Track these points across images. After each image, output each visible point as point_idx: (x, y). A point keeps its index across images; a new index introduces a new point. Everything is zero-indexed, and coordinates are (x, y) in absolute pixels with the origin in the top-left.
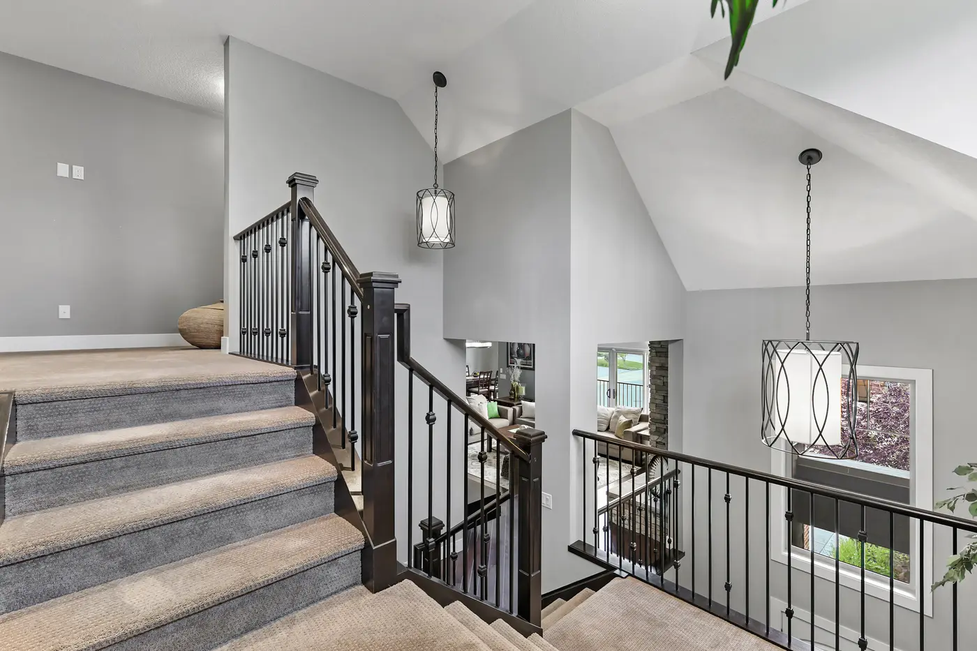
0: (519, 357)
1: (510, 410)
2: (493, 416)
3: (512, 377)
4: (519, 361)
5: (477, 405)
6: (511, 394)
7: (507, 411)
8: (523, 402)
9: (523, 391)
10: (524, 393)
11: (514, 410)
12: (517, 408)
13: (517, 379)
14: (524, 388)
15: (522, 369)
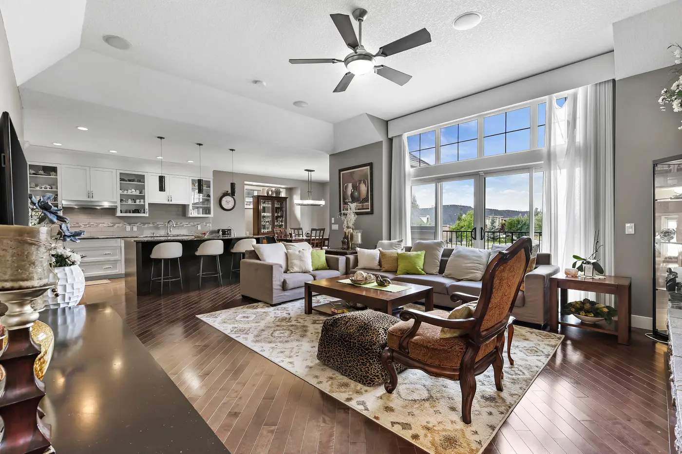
0: (354, 199)
1: (342, 259)
2: (320, 266)
3: (345, 222)
4: (353, 206)
5: (297, 253)
6: (343, 243)
7: (337, 259)
8: (358, 249)
9: (358, 238)
10: (360, 241)
11: (348, 260)
12: (351, 257)
13: (351, 225)
14: (360, 235)
15: (357, 214)
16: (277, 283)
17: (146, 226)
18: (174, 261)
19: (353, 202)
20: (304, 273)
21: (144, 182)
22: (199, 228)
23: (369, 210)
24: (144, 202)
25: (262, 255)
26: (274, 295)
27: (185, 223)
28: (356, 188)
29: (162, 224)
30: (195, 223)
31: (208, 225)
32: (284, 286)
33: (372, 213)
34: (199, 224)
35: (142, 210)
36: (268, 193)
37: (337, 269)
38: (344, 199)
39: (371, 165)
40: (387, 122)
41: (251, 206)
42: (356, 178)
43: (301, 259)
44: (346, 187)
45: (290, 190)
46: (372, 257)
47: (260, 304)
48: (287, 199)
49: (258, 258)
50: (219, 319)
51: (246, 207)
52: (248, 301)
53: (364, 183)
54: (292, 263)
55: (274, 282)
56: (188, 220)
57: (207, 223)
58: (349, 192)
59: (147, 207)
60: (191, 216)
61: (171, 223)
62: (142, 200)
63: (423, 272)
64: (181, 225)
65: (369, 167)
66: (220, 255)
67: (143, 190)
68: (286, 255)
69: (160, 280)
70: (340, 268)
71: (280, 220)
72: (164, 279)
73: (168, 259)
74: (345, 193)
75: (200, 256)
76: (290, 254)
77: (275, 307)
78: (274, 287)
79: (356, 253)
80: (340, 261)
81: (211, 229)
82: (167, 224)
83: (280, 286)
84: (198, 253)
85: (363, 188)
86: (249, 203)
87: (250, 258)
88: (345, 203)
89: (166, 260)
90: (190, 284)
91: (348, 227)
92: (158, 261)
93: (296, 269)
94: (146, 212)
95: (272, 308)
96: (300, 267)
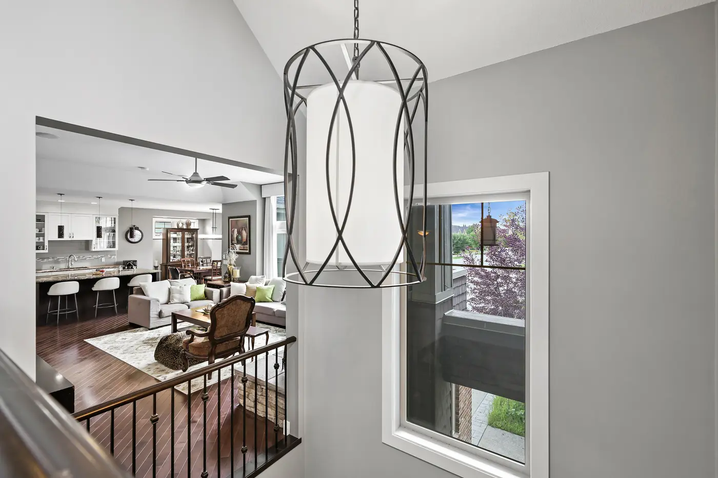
0: (239, 242)
2: (197, 298)
3: (229, 260)
4: (238, 246)
5: (178, 288)
6: (225, 277)
7: (212, 292)
8: (232, 283)
9: (237, 273)
10: (237, 277)
11: (221, 293)
12: (225, 290)
13: (233, 262)
14: (239, 271)
15: (238, 253)
16: (153, 313)
17: (45, 260)
18: (71, 297)
19: (237, 243)
20: (183, 303)
21: (44, 222)
22: (103, 260)
23: (248, 251)
24: (44, 239)
25: (146, 292)
26: (151, 322)
27: (88, 256)
28: (239, 233)
29: (63, 259)
30: (100, 256)
31: (113, 257)
32: (160, 315)
33: (249, 253)
34: (103, 257)
35: (41, 247)
36: (178, 225)
37: (212, 299)
38: (232, 240)
39: (249, 217)
40: (261, 186)
41: (161, 237)
42: (240, 225)
43: (180, 293)
44: (233, 231)
45: (203, 221)
46: (240, 290)
47: (141, 329)
48: (199, 231)
49: (143, 294)
50: (102, 341)
51: (154, 237)
52: (133, 326)
53: (245, 230)
54: (173, 296)
55: (151, 313)
56: (92, 254)
57: (112, 255)
58: (235, 236)
59: (46, 244)
60: (93, 250)
61: (72, 257)
62: (41, 238)
63: (271, 300)
64: (84, 258)
65: (248, 218)
66: (116, 290)
67: (43, 229)
68: (169, 289)
69: (57, 312)
70: (214, 299)
71: (192, 248)
72: (60, 312)
73: (65, 295)
74: (232, 236)
75: (96, 291)
76: (172, 289)
77: (151, 331)
78: (151, 316)
79: (230, 286)
80: (214, 293)
81: (116, 261)
82: (68, 258)
83: (157, 315)
84: (94, 289)
85: (244, 234)
86: (159, 234)
87: (137, 294)
88: (233, 244)
89: (63, 297)
90: (86, 314)
91: (230, 265)
92: (55, 297)
93: (176, 301)
94: (45, 249)
95: (149, 331)
96: (179, 299)
